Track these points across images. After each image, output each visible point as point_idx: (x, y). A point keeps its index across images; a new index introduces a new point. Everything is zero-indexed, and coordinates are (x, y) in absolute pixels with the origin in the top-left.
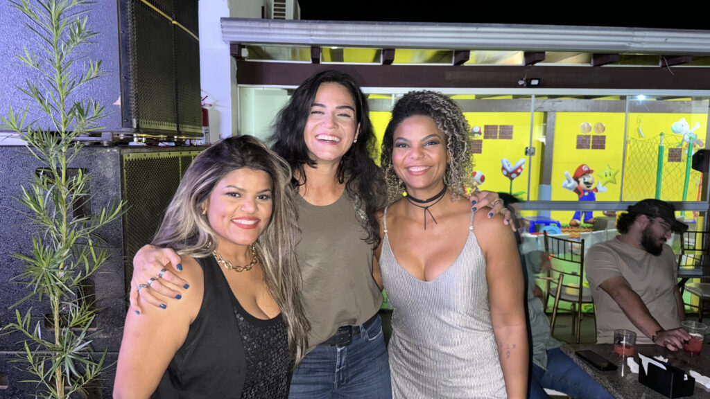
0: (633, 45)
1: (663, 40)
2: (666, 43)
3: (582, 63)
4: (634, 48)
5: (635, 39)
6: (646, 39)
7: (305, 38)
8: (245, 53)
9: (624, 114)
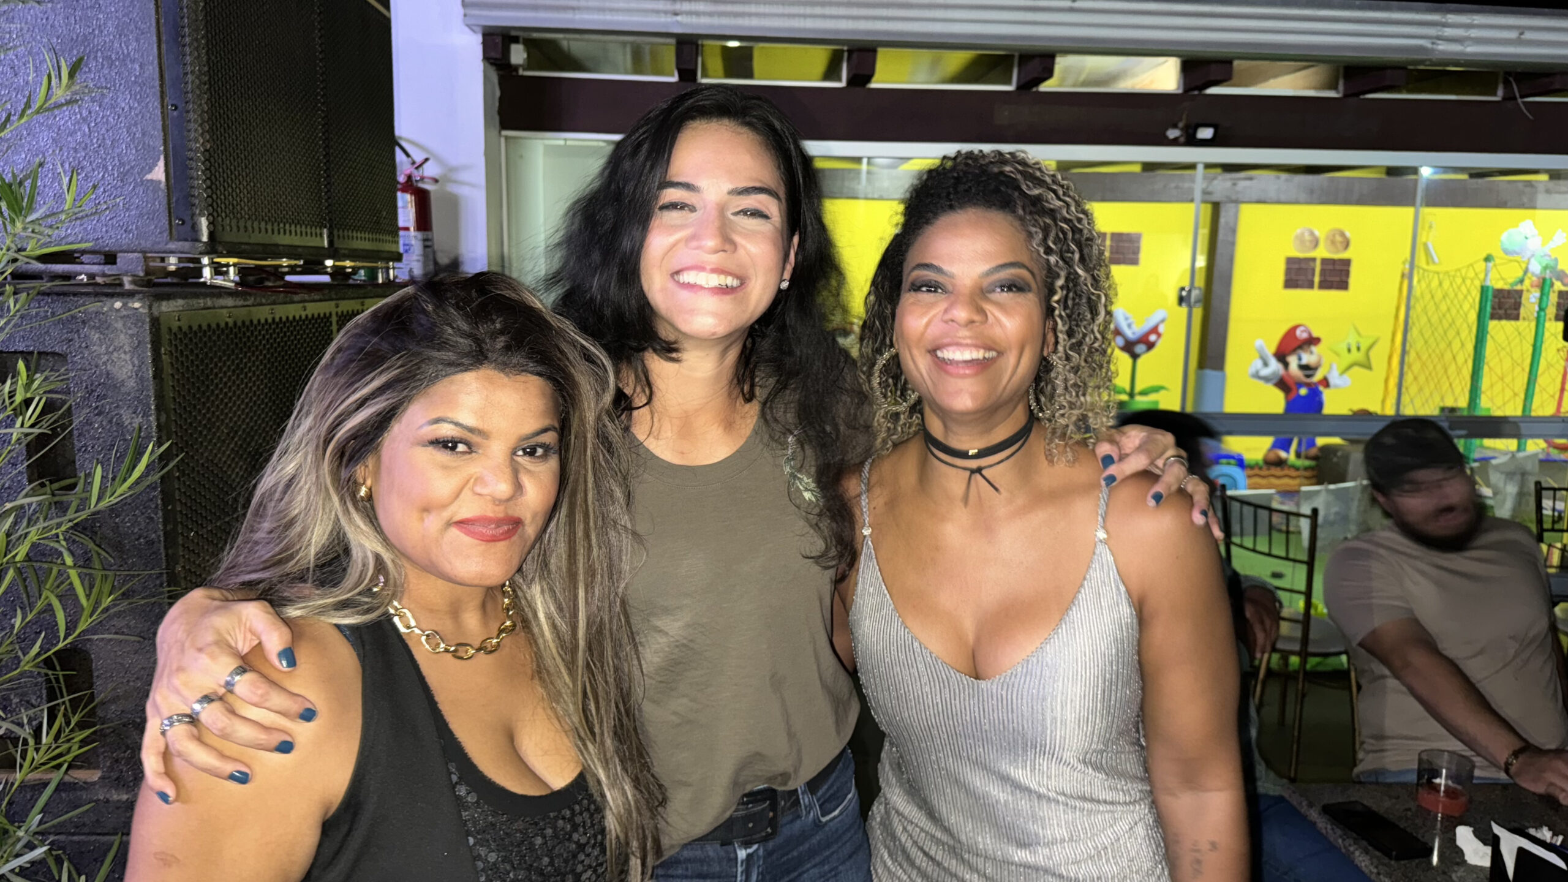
0: (1442, 47)
1: (1513, 35)
2: (1519, 42)
3: (1316, 88)
4: (1443, 52)
5: (1448, 32)
6: (1474, 33)
7: (663, 19)
8: (518, 55)
9: (1409, 211)
